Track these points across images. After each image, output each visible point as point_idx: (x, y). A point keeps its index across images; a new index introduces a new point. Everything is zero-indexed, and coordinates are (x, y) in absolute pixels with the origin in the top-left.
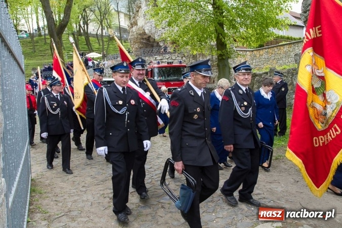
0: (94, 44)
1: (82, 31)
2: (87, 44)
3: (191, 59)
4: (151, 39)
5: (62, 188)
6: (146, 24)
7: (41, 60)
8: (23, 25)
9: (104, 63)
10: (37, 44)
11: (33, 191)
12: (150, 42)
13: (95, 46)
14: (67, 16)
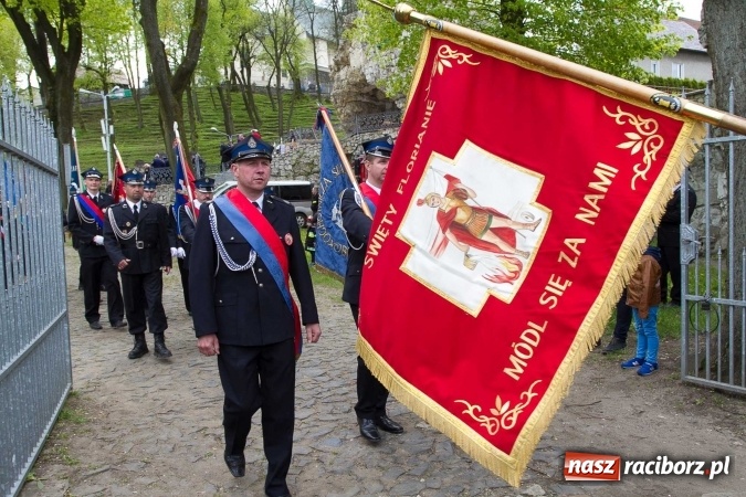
0: (262, 109)
1: (238, 82)
2: (247, 109)
4: (378, 94)
6: (367, 61)
7: (154, 143)
8: (119, 73)
9: (278, 148)
10: (146, 111)
11: (63, 417)
12: (377, 100)
13: (265, 111)
14: (192, 51)
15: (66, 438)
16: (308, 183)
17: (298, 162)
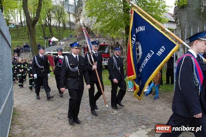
0: (54, 32)
1: (47, 24)
2: (50, 32)
3: (111, 41)
4: (88, 29)
5: (31, 112)
6: (85, 20)
7: (22, 41)
8: (12, 20)
9: (60, 43)
10: (20, 31)
11: (14, 114)
13: (55, 33)
14: (38, 15)
15: (17, 119)
16: (69, 53)
17: (66, 47)
